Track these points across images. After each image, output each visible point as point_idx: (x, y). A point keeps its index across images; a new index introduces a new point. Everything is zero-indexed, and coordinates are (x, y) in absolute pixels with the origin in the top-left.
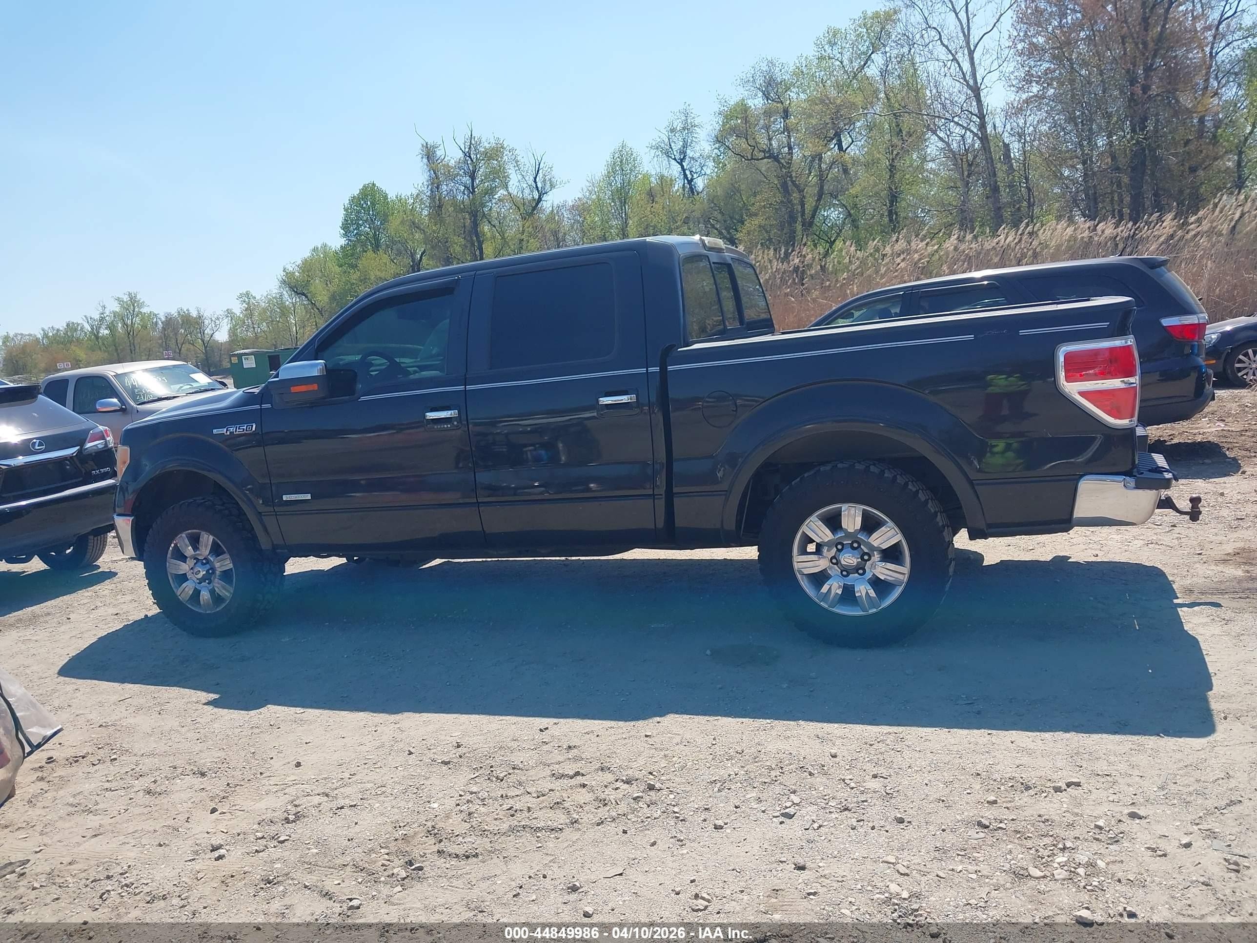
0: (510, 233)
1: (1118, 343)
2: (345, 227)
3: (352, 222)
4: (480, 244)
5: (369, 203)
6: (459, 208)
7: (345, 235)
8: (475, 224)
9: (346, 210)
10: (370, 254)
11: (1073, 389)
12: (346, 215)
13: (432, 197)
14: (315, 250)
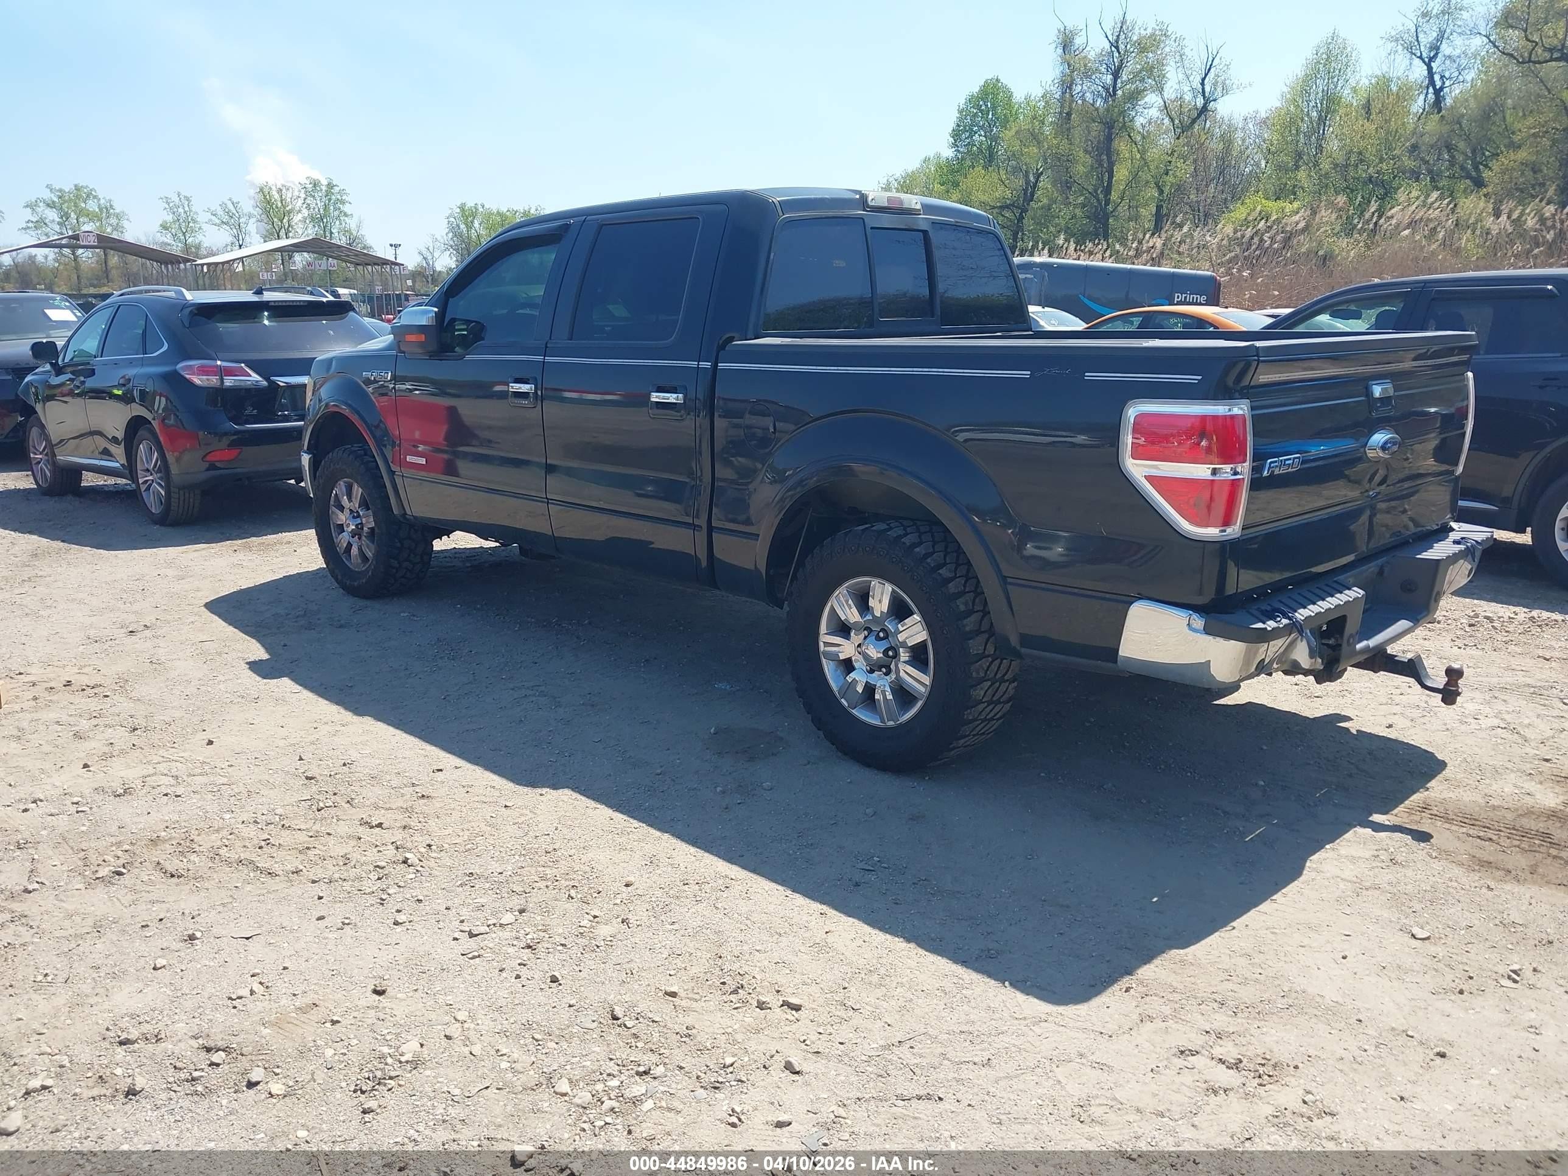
0: (1153, 153)
1: (1219, 409)
2: (956, 134)
3: (965, 127)
4: (1111, 165)
5: (989, 104)
6: (1090, 115)
7: (955, 145)
8: (1109, 139)
9: (960, 112)
10: (979, 169)
11: (1138, 469)
12: (961, 119)
13: (1062, 100)
14: (926, 160)
